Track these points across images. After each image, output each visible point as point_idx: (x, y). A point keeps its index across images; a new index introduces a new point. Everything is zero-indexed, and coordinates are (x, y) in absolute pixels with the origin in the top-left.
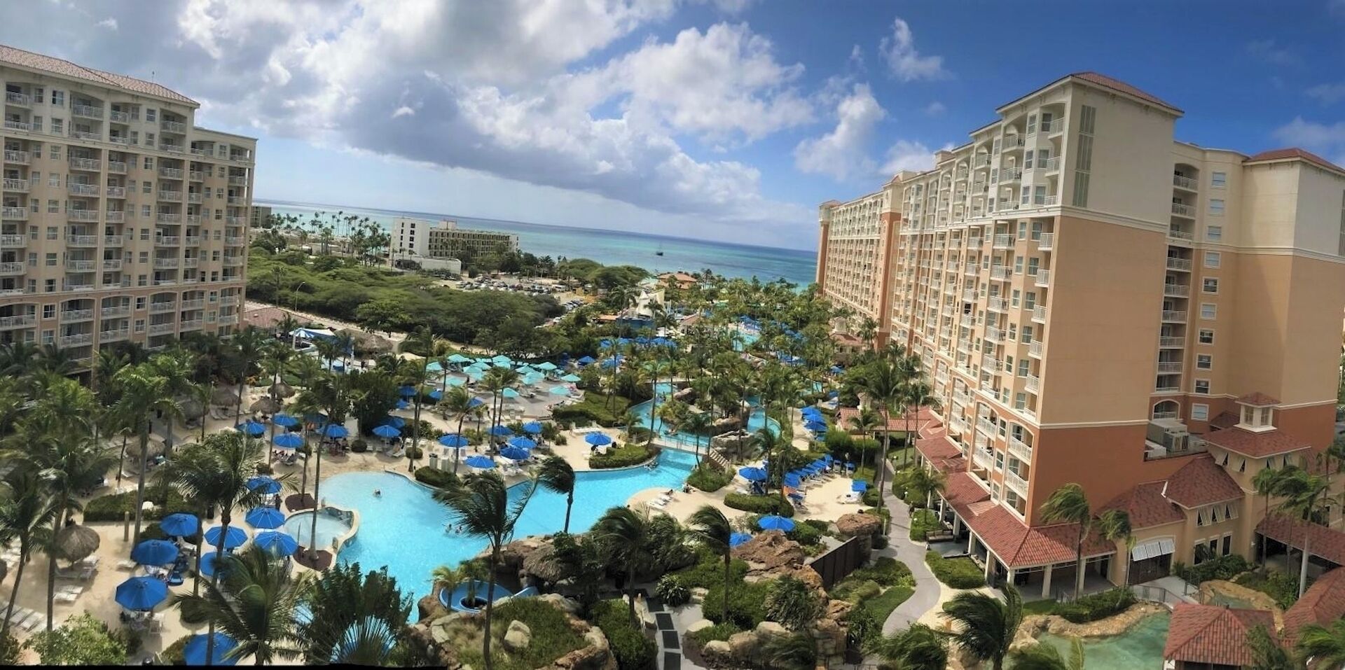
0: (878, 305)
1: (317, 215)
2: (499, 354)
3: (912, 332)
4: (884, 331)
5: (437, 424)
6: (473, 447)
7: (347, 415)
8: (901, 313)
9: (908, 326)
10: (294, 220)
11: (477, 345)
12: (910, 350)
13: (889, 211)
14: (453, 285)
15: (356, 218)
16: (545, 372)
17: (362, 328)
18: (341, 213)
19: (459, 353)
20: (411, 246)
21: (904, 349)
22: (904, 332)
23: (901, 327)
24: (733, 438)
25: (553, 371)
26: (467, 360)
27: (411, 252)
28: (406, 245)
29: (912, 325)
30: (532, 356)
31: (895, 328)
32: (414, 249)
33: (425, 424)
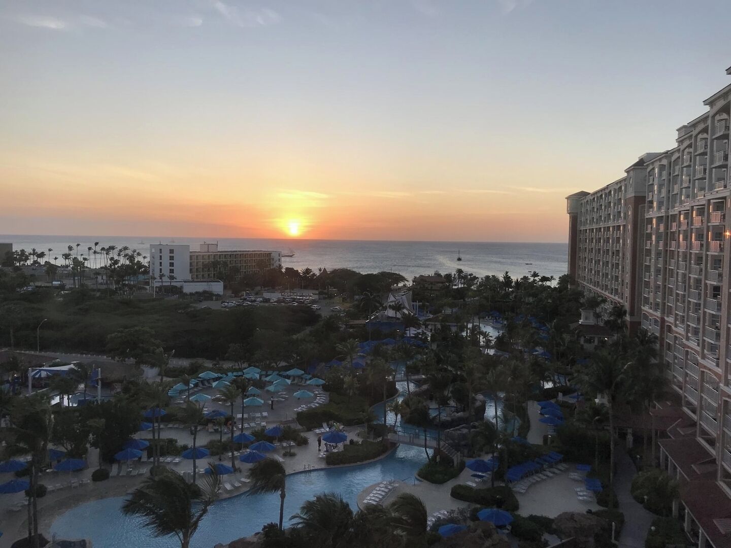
0: (627, 292)
1: (70, 248)
2: (250, 366)
3: (663, 320)
4: (636, 319)
5: (183, 439)
6: (218, 457)
7: (88, 445)
8: (651, 300)
9: (658, 314)
10: (42, 255)
11: (228, 359)
12: (662, 339)
13: (633, 195)
14: (214, 305)
15: (112, 248)
16: (294, 377)
17: (113, 358)
18: (96, 244)
19: (211, 370)
20: (172, 271)
21: (656, 338)
22: (656, 321)
23: (652, 315)
24: (465, 431)
25: (300, 377)
26: (220, 375)
27: (172, 278)
28: (166, 271)
29: (663, 312)
30: (283, 364)
31: (646, 317)
32: (174, 275)
33: (171, 441)
